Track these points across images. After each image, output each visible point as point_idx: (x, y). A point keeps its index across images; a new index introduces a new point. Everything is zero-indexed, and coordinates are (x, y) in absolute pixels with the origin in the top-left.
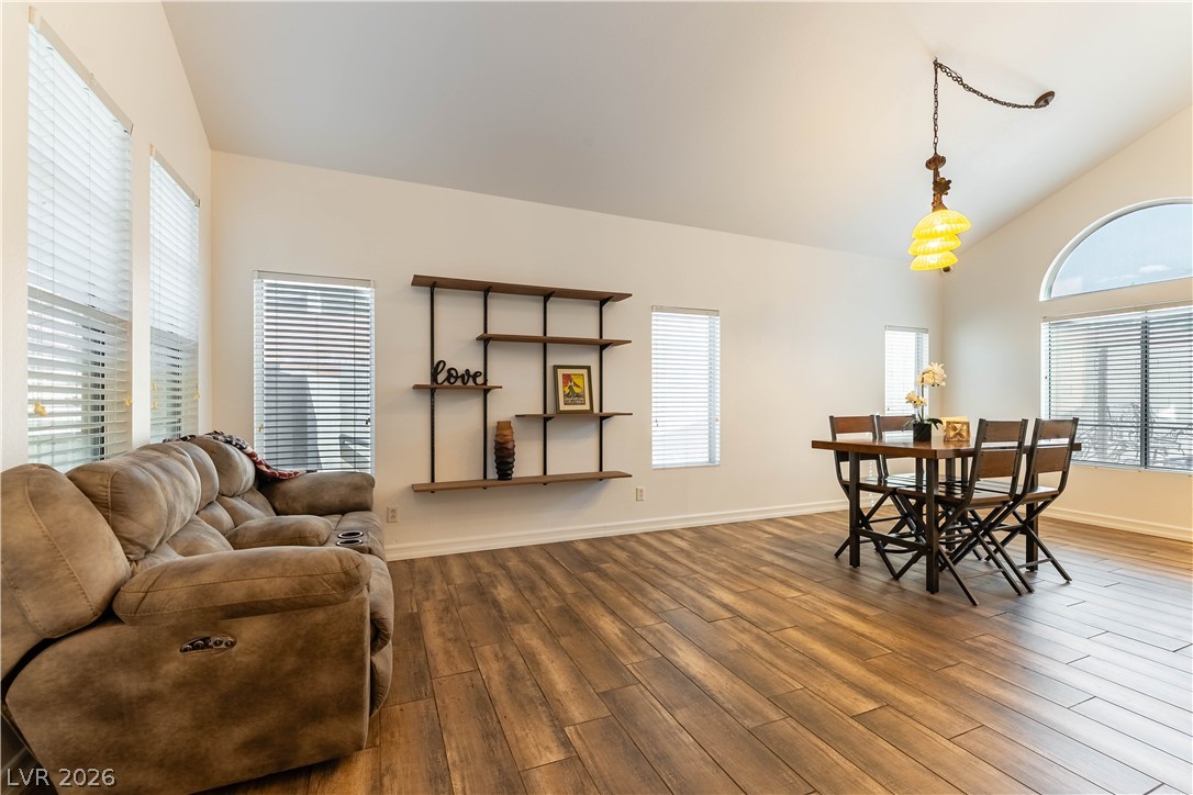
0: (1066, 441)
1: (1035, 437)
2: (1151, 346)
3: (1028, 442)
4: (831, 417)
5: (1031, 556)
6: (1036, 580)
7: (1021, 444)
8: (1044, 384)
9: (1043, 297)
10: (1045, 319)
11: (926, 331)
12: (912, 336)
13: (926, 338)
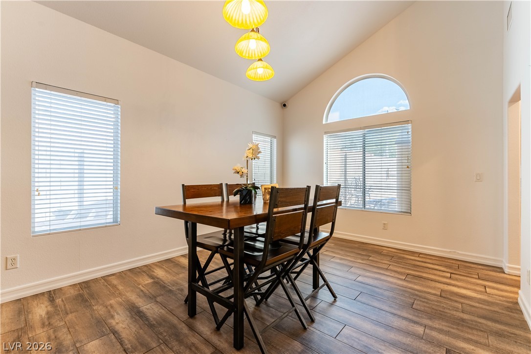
0: (334, 200)
1: (316, 199)
2: (366, 148)
3: (311, 204)
4: (183, 185)
5: (316, 286)
6: (319, 301)
7: (306, 205)
8: (325, 166)
9: (324, 123)
10: (326, 133)
11: (275, 137)
12: (268, 139)
13: (275, 141)
